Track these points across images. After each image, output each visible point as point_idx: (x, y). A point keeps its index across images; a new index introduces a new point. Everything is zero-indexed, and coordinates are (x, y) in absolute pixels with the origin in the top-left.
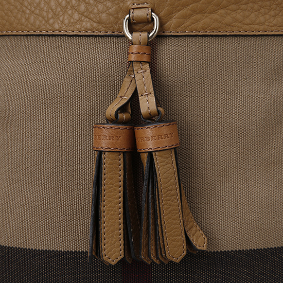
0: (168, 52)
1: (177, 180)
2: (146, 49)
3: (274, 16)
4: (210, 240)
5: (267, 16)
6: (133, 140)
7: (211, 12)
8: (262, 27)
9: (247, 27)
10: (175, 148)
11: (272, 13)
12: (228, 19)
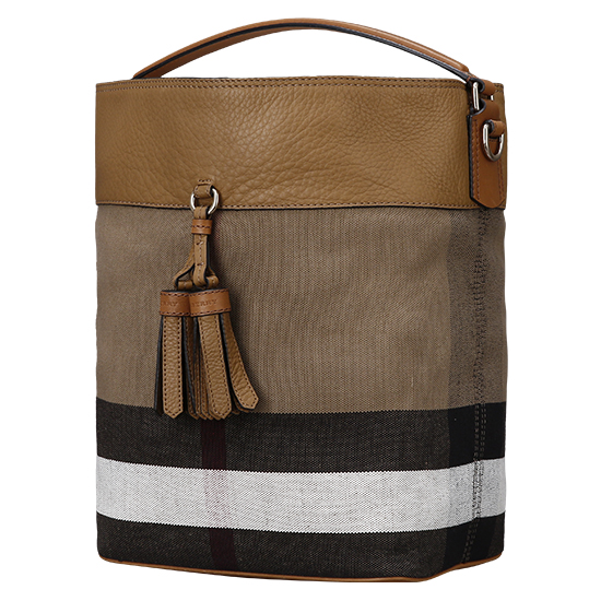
0: (226, 225)
1: (220, 343)
2: (208, 223)
3: (330, 190)
4: (262, 400)
5: (322, 190)
6: (187, 305)
7: (266, 189)
8: (316, 201)
9: (302, 201)
10: (219, 314)
11: (327, 187)
12: (282, 195)
